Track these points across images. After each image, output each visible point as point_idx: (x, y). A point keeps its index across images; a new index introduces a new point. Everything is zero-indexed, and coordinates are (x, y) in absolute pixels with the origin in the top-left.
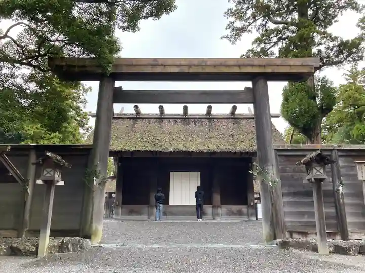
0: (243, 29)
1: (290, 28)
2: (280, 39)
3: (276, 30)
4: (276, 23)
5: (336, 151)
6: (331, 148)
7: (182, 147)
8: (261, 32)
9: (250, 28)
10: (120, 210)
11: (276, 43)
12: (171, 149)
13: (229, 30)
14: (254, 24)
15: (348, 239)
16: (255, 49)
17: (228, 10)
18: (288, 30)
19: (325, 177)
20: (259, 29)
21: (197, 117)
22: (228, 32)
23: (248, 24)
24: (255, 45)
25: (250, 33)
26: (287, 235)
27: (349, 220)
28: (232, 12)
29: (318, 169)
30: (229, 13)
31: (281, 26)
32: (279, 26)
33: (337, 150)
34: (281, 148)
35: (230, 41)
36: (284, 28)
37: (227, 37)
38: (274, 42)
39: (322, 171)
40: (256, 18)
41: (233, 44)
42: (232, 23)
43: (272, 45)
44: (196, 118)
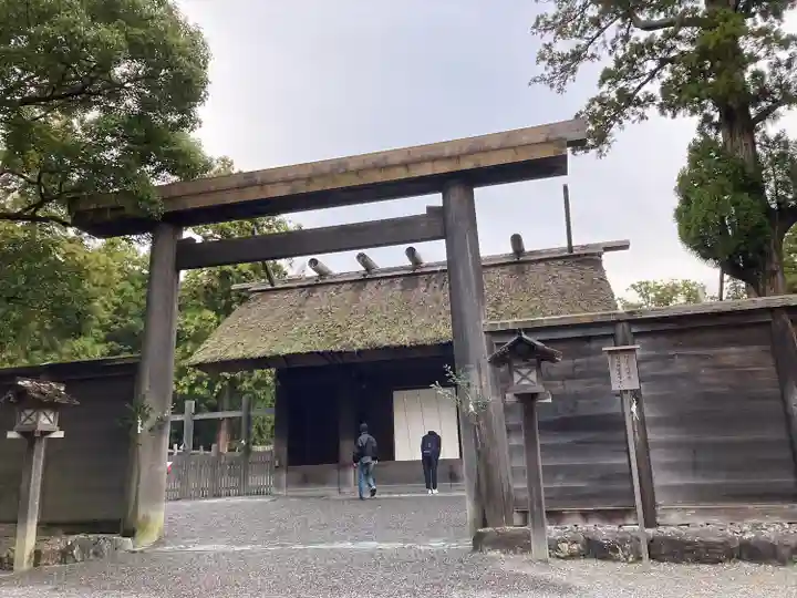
0: (577, 56)
1: (680, 33)
2: (663, 62)
3: (649, 43)
4: (648, 27)
5: (625, 324)
6: (613, 318)
7: (381, 339)
8: (620, 54)
9: (591, 50)
10: (284, 477)
11: (652, 75)
12: (360, 345)
13: (544, 64)
14: (598, 41)
15: (655, 525)
16: (607, 95)
17: (538, 20)
18: (679, 38)
19: (539, 388)
20: (614, 47)
21: (438, 269)
22: (542, 69)
23: (584, 42)
24: (605, 87)
25: (595, 60)
26: (517, 519)
27: (660, 479)
28: (547, 23)
29: (524, 371)
30: (542, 24)
31: (659, 33)
32: (653, 34)
33: (628, 321)
34: (499, 328)
35: (552, 86)
36: (667, 36)
37: (543, 79)
38: (647, 71)
39: (533, 376)
40: (603, 25)
41: (561, 90)
42: (548, 47)
43: (643, 79)
44: (436, 272)
